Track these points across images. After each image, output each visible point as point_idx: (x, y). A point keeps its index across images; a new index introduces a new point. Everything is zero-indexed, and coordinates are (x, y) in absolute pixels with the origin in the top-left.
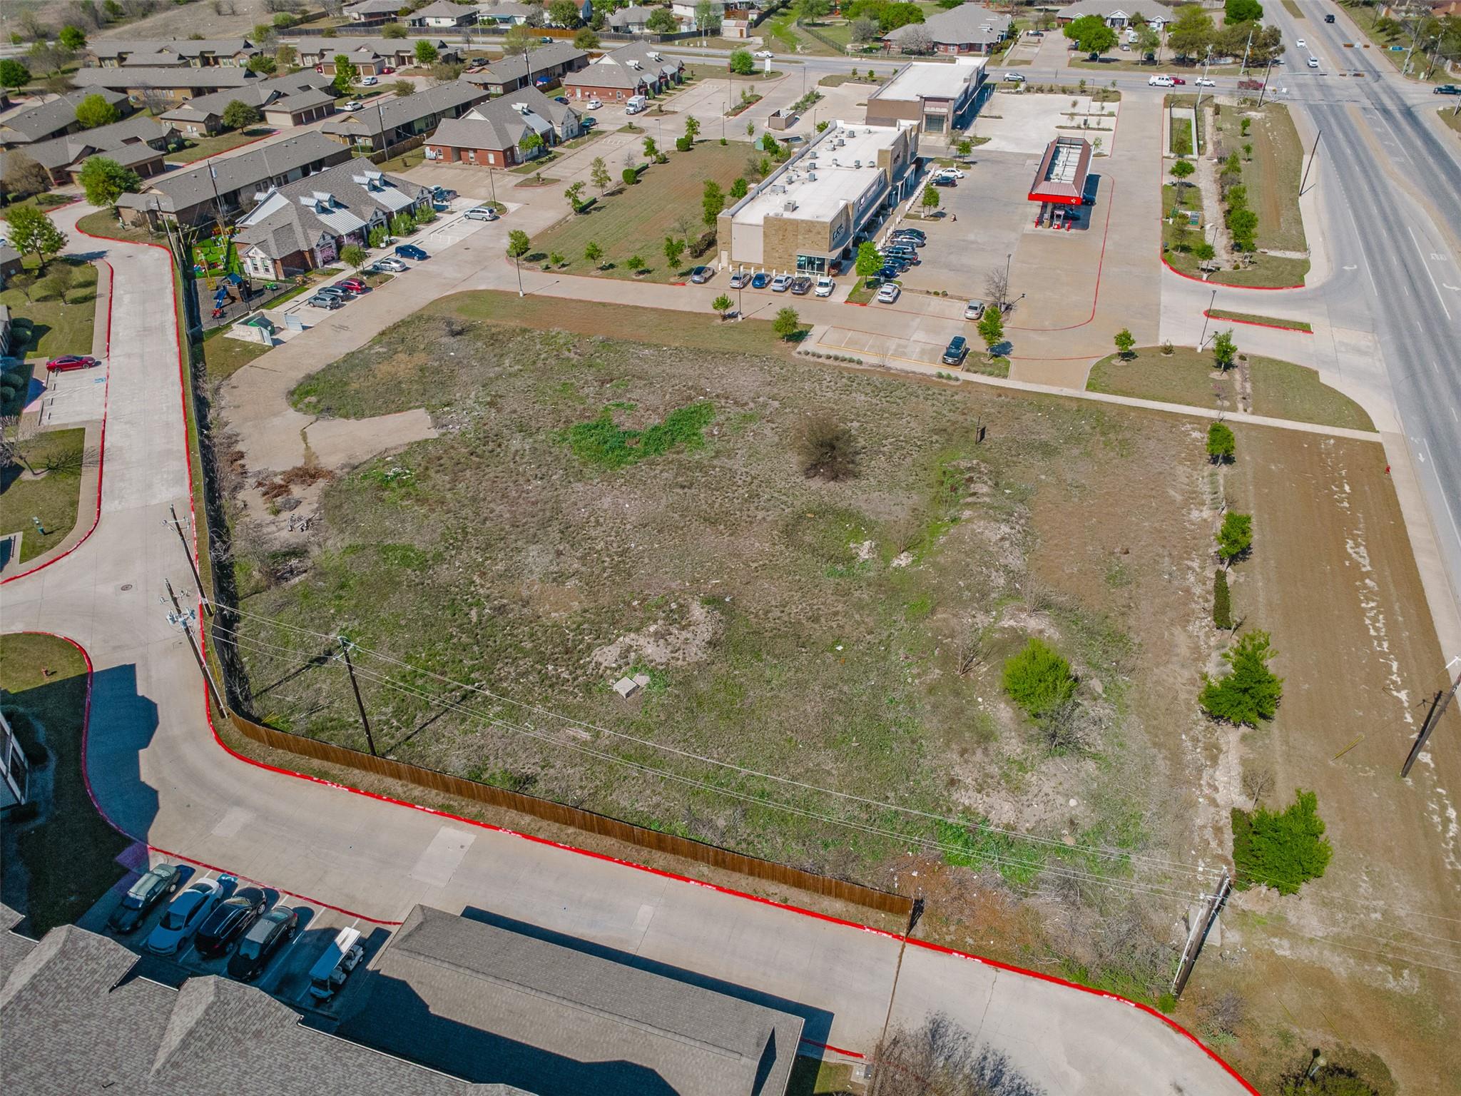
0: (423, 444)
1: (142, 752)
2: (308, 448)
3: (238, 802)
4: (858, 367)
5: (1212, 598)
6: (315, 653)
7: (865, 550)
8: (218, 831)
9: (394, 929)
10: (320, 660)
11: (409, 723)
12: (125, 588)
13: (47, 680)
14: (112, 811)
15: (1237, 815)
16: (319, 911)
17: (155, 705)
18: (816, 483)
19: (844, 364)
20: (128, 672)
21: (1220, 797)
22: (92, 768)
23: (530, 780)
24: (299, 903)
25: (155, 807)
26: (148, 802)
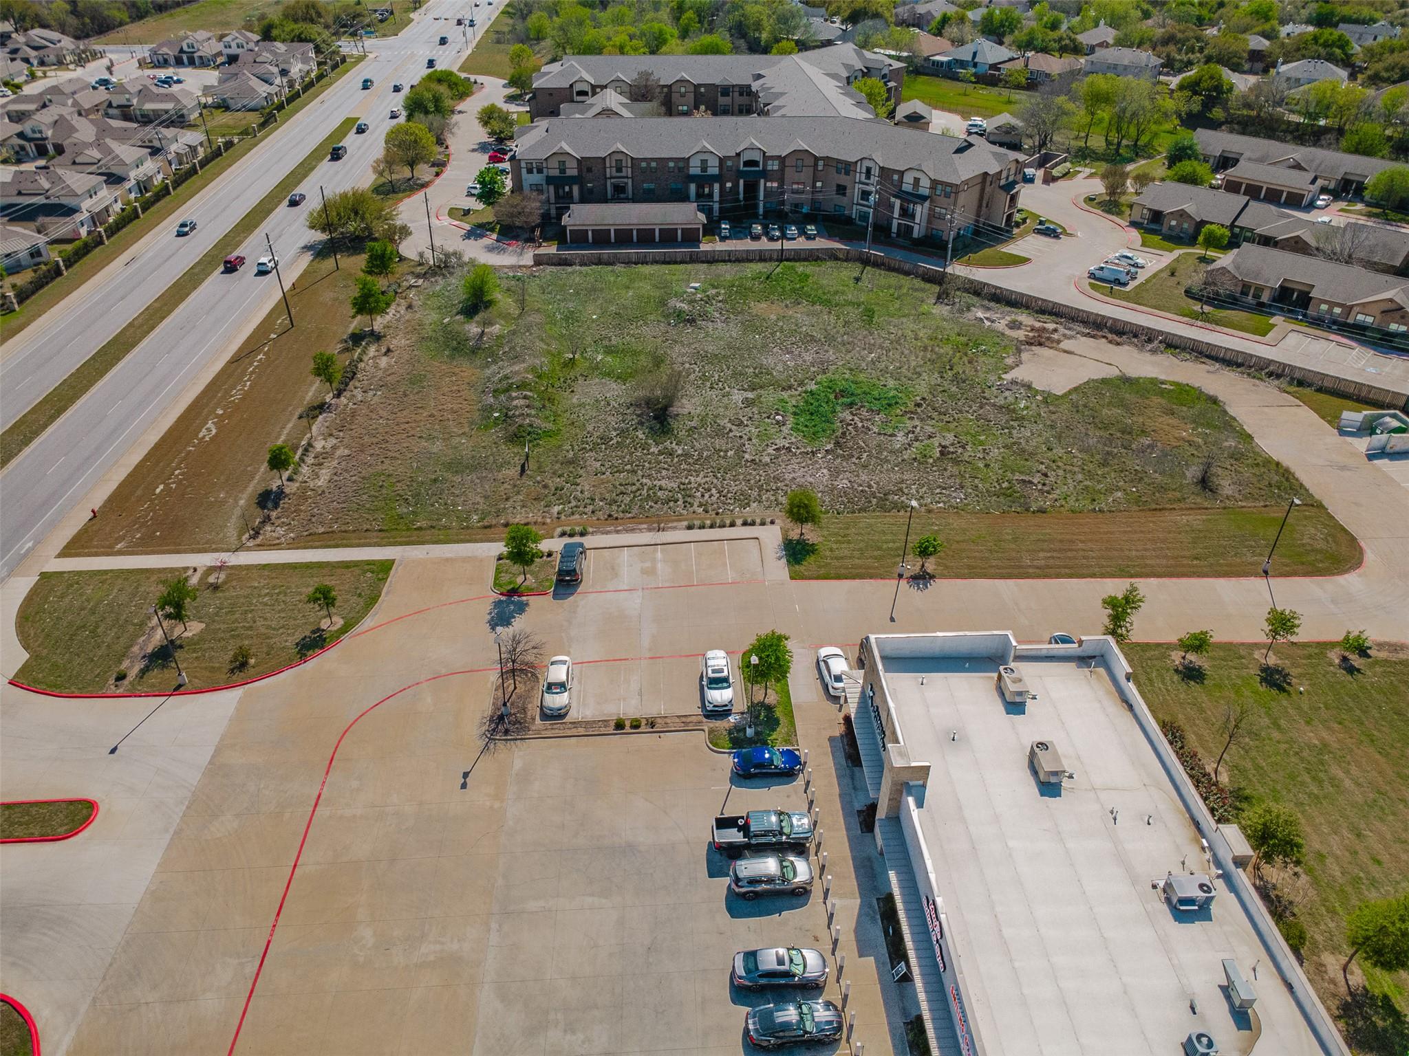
2: (1079, 355)
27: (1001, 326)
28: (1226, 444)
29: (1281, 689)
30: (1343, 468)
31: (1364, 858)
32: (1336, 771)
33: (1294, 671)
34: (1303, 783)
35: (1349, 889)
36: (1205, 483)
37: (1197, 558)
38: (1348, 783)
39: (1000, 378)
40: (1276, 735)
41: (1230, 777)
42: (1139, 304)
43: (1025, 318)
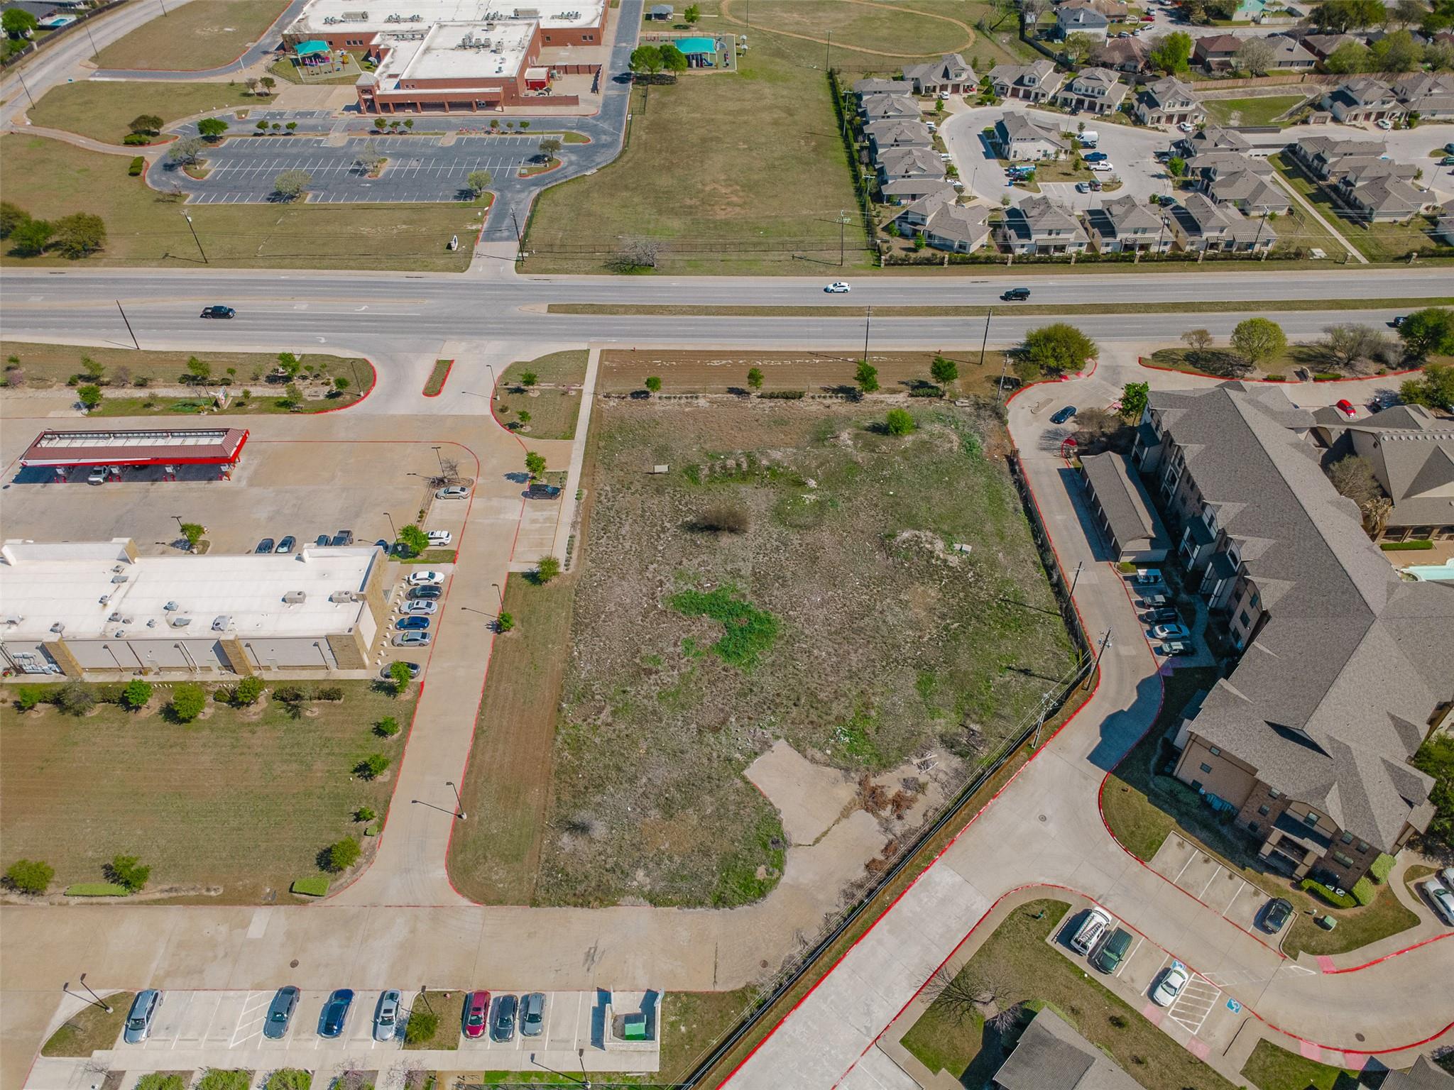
0: (798, 745)
1: (1126, 710)
2: (837, 821)
3: (1118, 655)
4: (578, 537)
5: (776, 400)
6: (1023, 678)
7: (810, 498)
8: (1134, 653)
9: (1121, 576)
10: (1026, 672)
11: (1039, 615)
12: (1043, 818)
13: (1130, 788)
14: (1159, 695)
15: (911, 395)
16: (1133, 600)
17: (1101, 726)
18: (752, 528)
19: (577, 543)
20: (1094, 758)
21: (901, 400)
22: (1150, 722)
23: (1034, 563)
24: (1136, 607)
25: (1143, 681)
26: (1143, 687)
27: (911, 770)
28: (640, 874)
29: (356, 770)
30: (590, 956)
31: (246, 750)
32: (295, 766)
33: (368, 785)
34: (292, 747)
35: (235, 735)
36: (579, 829)
37: (486, 781)
38: (285, 767)
39: (778, 738)
40: (326, 751)
41: (309, 717)
42: (996, 935)
43: (935, 798)
